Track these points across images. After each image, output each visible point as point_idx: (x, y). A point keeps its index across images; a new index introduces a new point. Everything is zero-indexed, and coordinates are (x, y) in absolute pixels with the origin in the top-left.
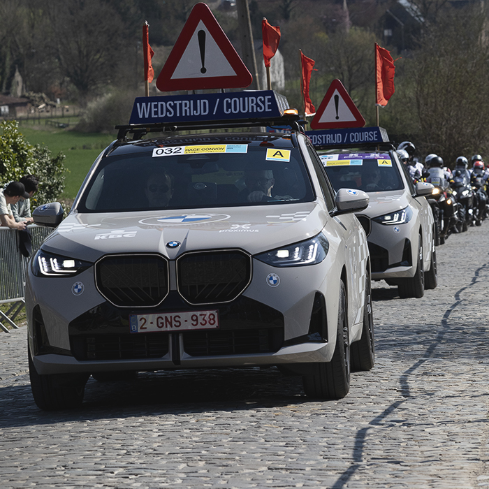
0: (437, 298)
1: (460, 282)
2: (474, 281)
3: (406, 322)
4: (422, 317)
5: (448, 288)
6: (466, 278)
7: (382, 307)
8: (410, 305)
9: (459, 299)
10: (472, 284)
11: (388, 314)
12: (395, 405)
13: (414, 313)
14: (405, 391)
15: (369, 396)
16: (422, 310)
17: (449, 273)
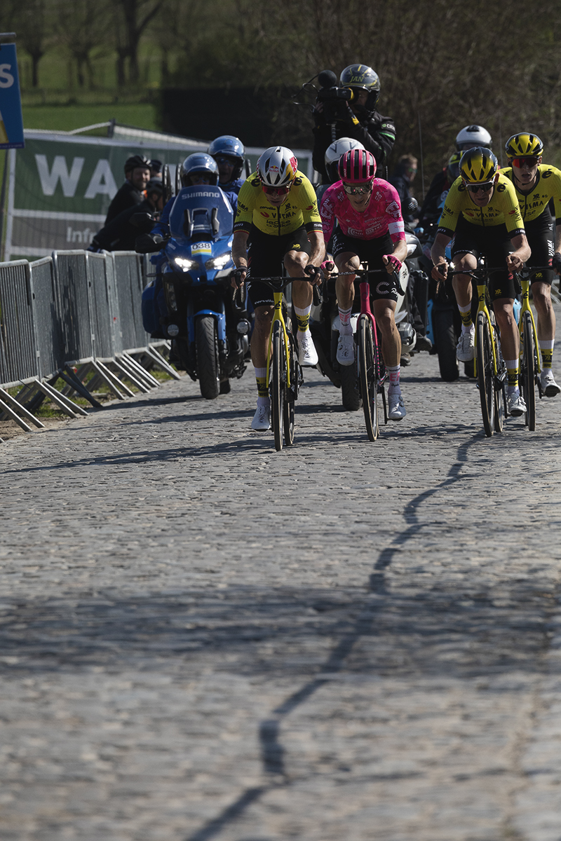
0: (364, 517)
1: (425, 476)
2: (455, 475)
3: (284, 580)
4: (329, 567)
5: (394, 491)
6: (440, 465)
7: (222, 541)
8: (296, 535)
9: (415, 521)
10: (449, 482)
11: (238, 558)
12: (252, 795)
13: (308, 555)
14: (273, 759)
15: (190, 775)
16: (328, 550)
17: (397, 453)
